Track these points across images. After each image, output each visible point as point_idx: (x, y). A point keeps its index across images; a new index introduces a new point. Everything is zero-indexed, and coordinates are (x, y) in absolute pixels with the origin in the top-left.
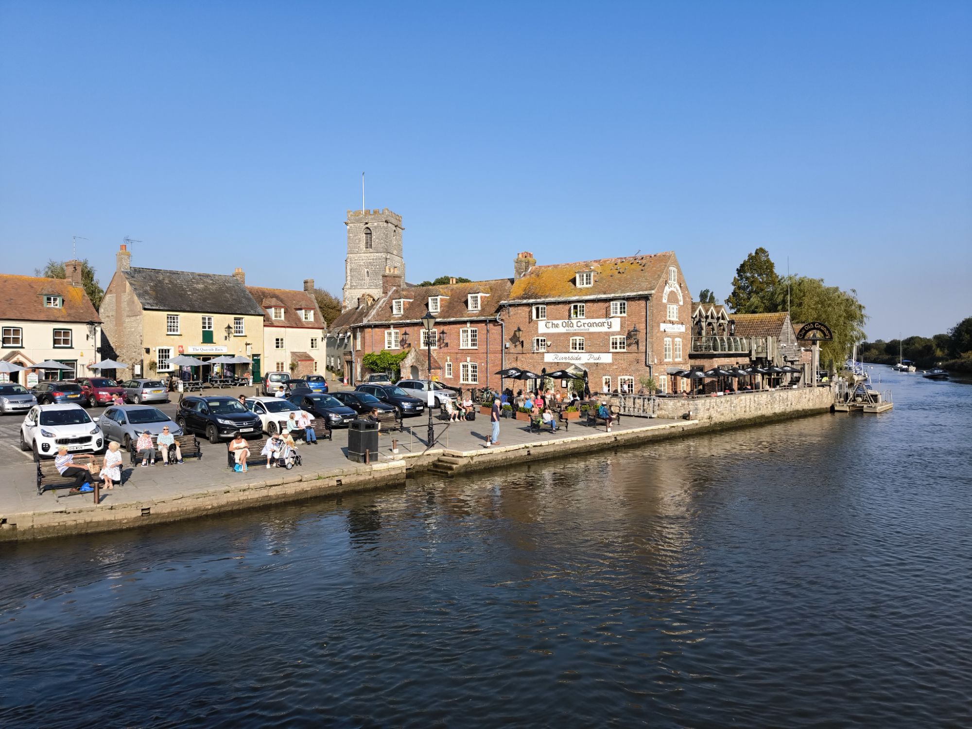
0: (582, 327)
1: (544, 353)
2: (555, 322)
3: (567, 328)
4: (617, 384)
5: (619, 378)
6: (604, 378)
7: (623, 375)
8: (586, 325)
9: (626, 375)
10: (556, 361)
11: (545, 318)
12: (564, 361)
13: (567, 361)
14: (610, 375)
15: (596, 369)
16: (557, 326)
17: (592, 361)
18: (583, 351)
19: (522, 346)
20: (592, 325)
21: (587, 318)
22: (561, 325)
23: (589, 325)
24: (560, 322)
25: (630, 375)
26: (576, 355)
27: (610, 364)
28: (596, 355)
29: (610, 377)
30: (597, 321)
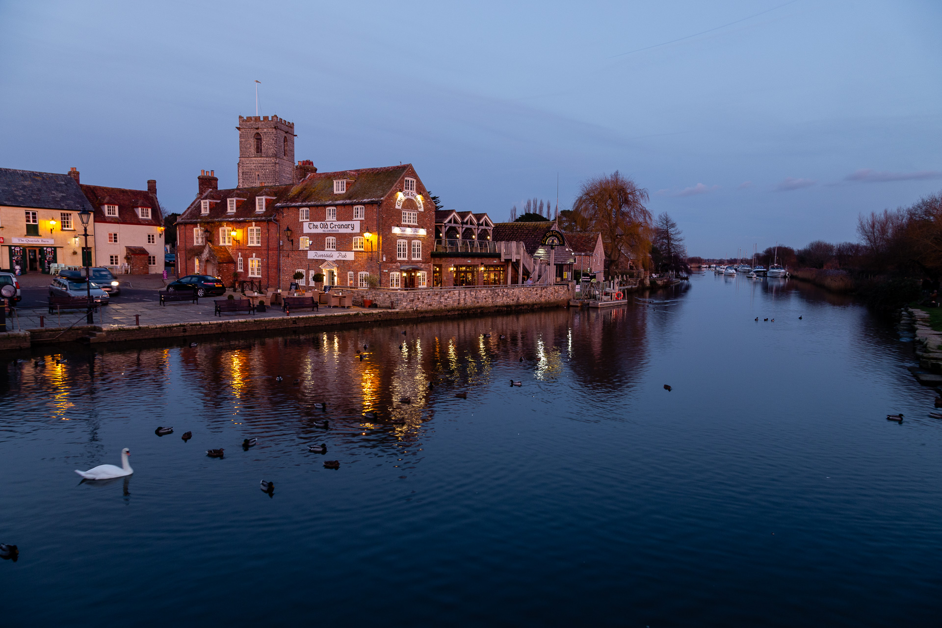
0: (334, 229)
1: (307, 250)
2: (316, 223)
3: (323, 229)
4: (357, 279)
5: (359, 273)
6: (349, 273)
7: (361, 271)
8: (336, 227)
9: (364, 271)
10: (316, 258)
11: (308, 220)
12: (321, 258)
13: (324, 258)
14: (353, 271)
15: (343, 265)
16: (316, 227)
17: (340, 258)
18: (335, 250)
19: (292, 244)
20: (341, 227)
21: (338, 220)
22: (319, 226)
23: (339, 227)
24: (318, 223)
25: (366, 271)
26: (329, 253)
27: (353, 262)
28: (343, 253)
29: (353, 273)
30: (344, 223)
